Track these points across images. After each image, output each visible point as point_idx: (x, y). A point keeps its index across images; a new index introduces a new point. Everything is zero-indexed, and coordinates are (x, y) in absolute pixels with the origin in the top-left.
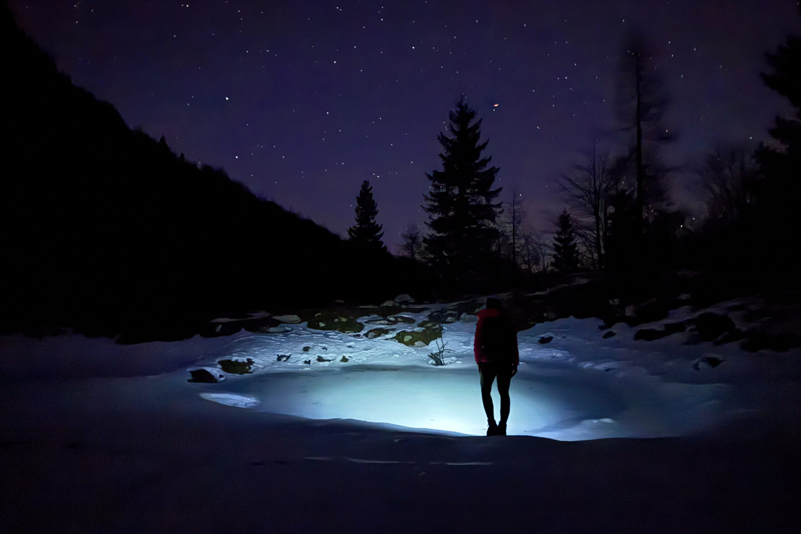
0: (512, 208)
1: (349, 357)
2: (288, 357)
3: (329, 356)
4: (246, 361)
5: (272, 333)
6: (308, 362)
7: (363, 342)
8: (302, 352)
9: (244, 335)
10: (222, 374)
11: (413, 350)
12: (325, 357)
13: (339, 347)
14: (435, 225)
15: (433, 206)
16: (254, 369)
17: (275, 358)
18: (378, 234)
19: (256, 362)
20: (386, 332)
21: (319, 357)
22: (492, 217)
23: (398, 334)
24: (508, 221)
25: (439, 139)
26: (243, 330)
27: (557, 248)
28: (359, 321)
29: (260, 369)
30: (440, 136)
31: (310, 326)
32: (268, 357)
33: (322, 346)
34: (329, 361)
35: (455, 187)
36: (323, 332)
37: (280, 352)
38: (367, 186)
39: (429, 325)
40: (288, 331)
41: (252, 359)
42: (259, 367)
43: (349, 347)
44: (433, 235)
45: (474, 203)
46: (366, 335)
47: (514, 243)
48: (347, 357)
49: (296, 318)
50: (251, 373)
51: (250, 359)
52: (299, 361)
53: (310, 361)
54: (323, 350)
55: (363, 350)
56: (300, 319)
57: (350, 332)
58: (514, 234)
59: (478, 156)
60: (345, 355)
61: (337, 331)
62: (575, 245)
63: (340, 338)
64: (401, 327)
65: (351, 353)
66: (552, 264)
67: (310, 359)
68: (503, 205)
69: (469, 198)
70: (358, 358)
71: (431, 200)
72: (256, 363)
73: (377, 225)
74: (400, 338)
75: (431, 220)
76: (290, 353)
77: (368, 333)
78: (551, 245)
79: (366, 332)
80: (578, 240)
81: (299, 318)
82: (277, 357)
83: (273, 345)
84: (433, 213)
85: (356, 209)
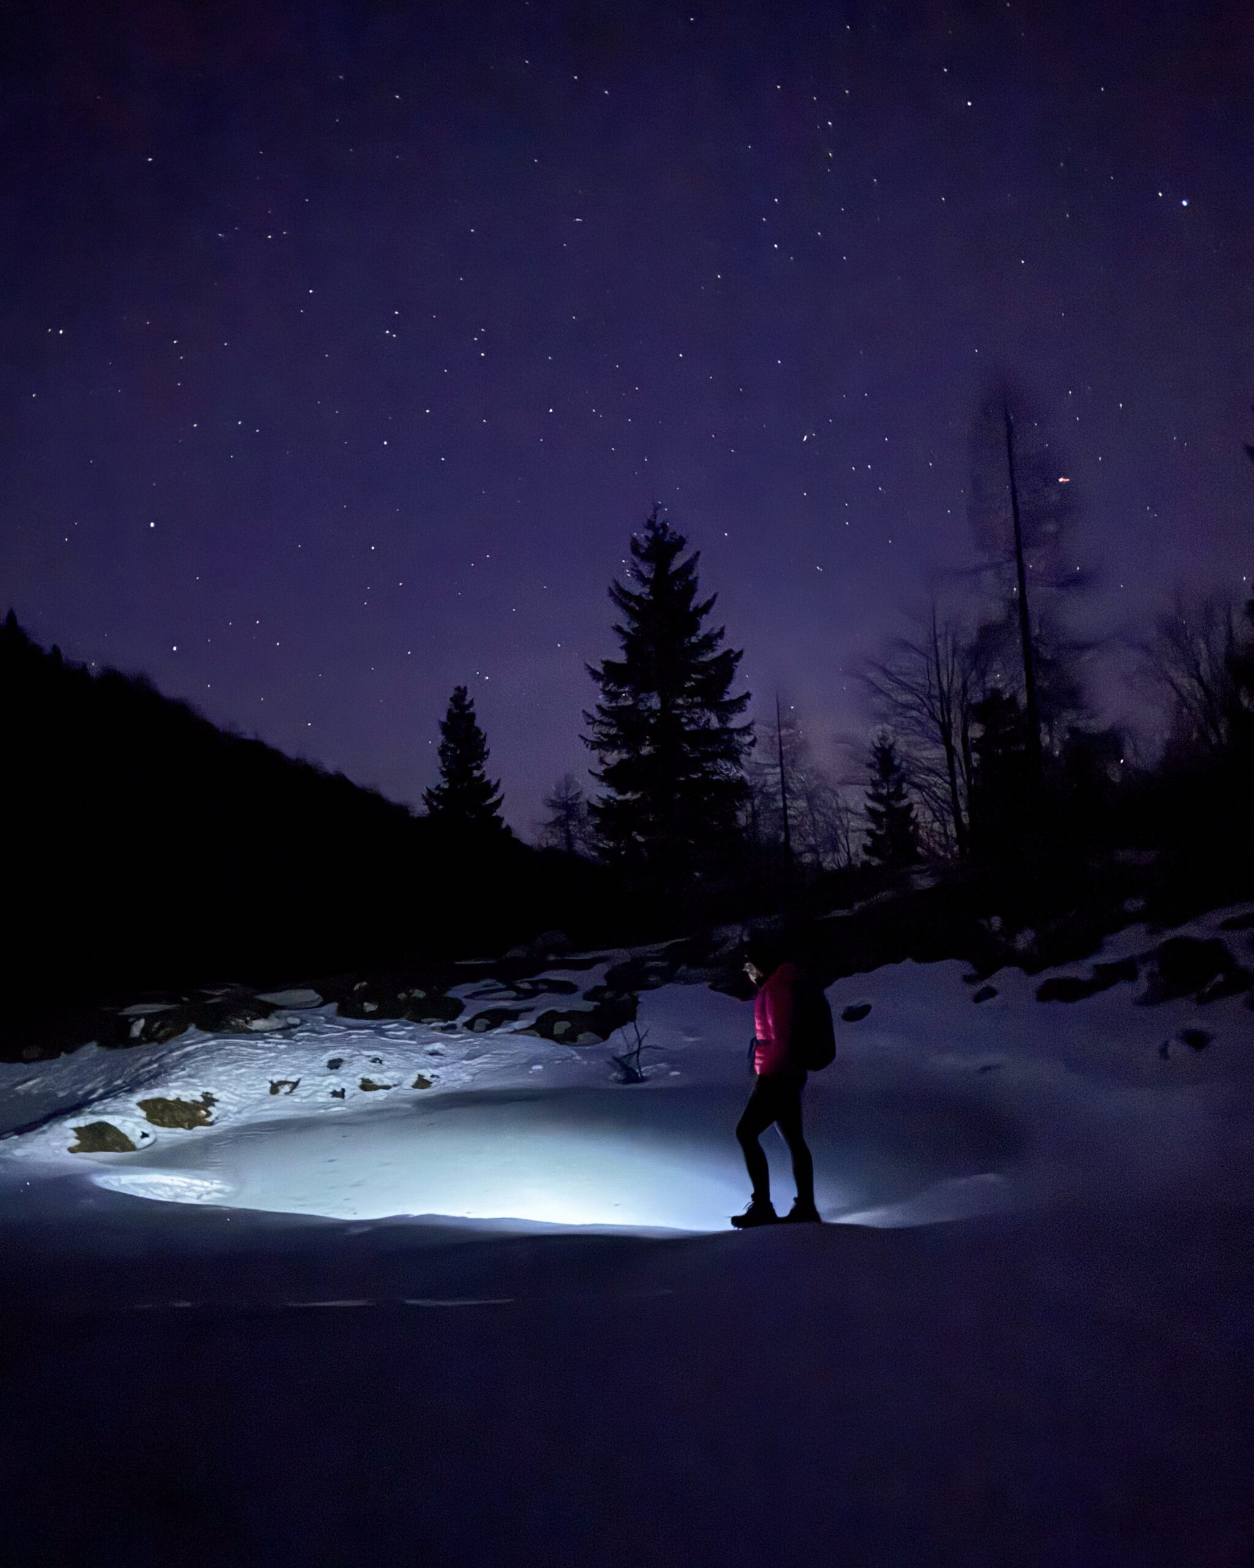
0: (778, 733)
1: (433, 1076)
2: (295, 1085)
3: (386, 1077)
4: (201, 1099)
5: (257, 1031)
6: (340, 1094)
7: (462, 1041)
8: (328, 1071)
9: (193, 1041)
10: (146, 1132)
11: (574, 1053)
12: (377, 1080)
13: (409, 1054)
14: (610, 777)
15: (607, 735)
16: (219, 1115)
17: (265, 1087)
18: (490, 801)
19: (221, 1099)
20: (513, 1015)
21: (363, 1080)
22: (733, 755)
23: (540, 1020)
24: (771, 761)
25: (611, 594)
26: (192, 1028)
27: (872, 813)
28: (451, 994)
29: (232, 1116)
30: (614, 589)
31: (343, 1012)
32: (251, 1088)
33: (369, 1056)
34: (387, 1087)
35: (651, 694)
36: (375, 1023)
37: (278, 1073)
38: (464, 699)
39: (608, 995)
40: (295, 1026)
41: (212, 1094)
42: (229, 1111)
43: (434, 1053)
44: (610, 797)
45: (693, 727)
46: (469, 1025)
47: (785, 807)
48: (427, 1077)
49: (311, 995)
50: (211, 1124)
51: (207, 1093)
52: (318, 1091)
53: (343, 1090)
54: (373, 1064)
55: (463, 1059)
56: (318, 999)
57: (434, 1019)
58: (785, 789)
59: (696, 627)
60: (422, 1072)
61: (403, 1020)
62: (910, 807)
63: (409, 1035)
64: (546, 1003)
65: (437, 1067)
66: (866, 849)
67: (344, 1087)
68: (756, 728)
69: (682, 715)
70: (452, 1079)
71: (601, 723)
72: (223, 1102)
73: (489, 782)
74: (544, 1028)
75: (604, 767)
76: (298, 1076)
77: (473, 1021)
78: (861, 809)
79: (467, 1018)
80: (915, 796)
81: (317, 996)
82: (269, 1085)
83: (258, 1060)
84: (608, 751)
85: (440, 749)
